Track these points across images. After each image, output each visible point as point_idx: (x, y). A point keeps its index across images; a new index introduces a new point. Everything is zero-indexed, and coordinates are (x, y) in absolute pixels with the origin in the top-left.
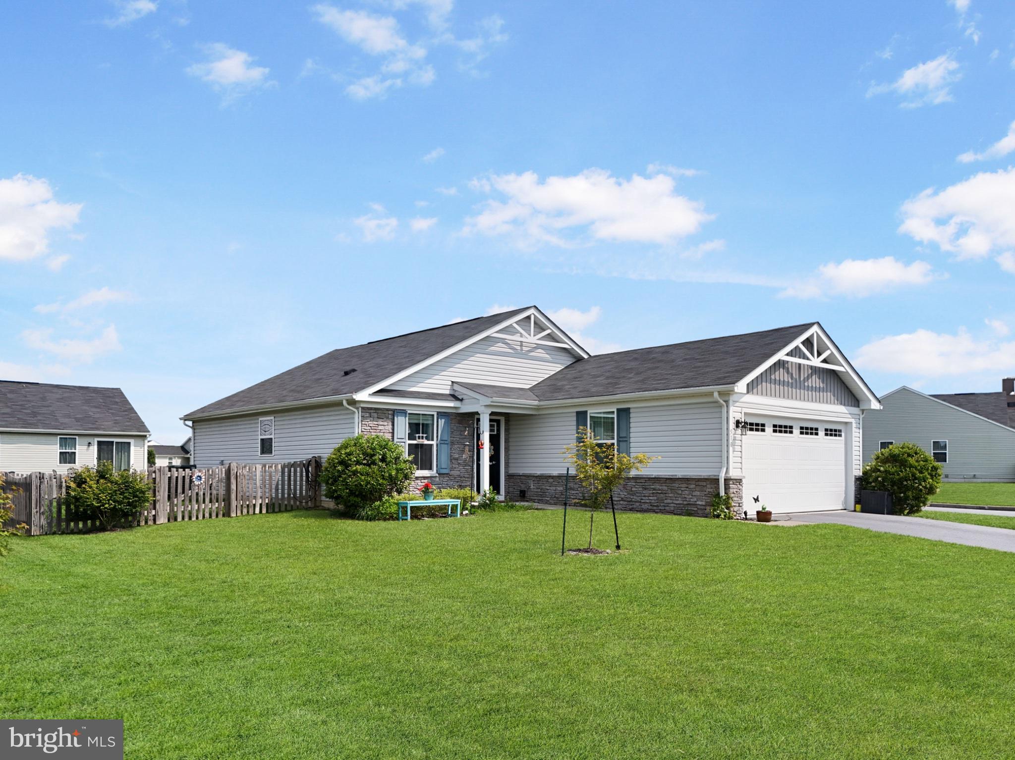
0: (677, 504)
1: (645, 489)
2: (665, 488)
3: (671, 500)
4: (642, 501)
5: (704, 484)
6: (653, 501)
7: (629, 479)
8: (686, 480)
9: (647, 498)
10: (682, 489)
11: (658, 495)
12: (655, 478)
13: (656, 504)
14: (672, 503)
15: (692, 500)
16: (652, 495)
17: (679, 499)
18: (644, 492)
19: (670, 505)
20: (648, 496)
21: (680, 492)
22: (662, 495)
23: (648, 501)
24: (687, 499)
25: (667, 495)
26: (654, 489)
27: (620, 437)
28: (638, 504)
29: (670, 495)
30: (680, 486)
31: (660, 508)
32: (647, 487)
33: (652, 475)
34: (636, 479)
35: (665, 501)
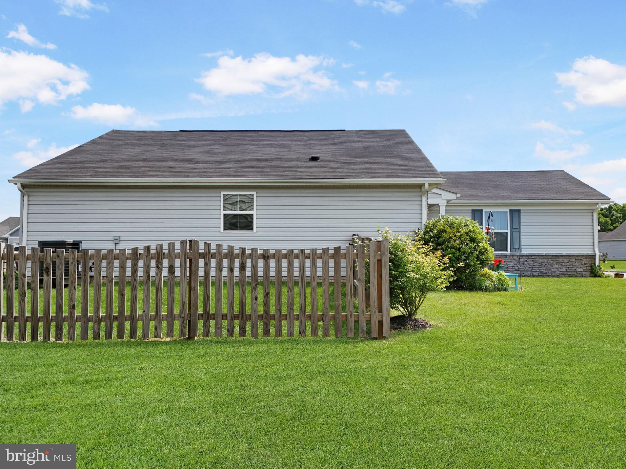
0: (561, 271)
1: (535, 262)
2: (552, 262)
3: (556, 269)
4: (533, 270)
5: (582, 258)
6: (542, 270)
7: (522, 256)
8: (568, 256)
9: (537, 268)
10: (565, 262)
11: (546, 266)
12: (545, 255)
13: (545, 272)
14: (558, 271)
15: (573, 268)
16: (541, 266)
17: (563, 268)
18: (534, 264)
19: (556, 272)
20: (538, 267)
21: (563, 264)
22: (549, 266)
23: (538, 270)
24: (570, 268)
25: (553, 266)
26: (542, 263)
27: (513, 229)
28: (530, 272)
29: (556, 266)
30: (563, 260)
31: (548, 274)
32: (538, 261)
33: (543, 254)
34: (528, 256)
35: (552, 270)
